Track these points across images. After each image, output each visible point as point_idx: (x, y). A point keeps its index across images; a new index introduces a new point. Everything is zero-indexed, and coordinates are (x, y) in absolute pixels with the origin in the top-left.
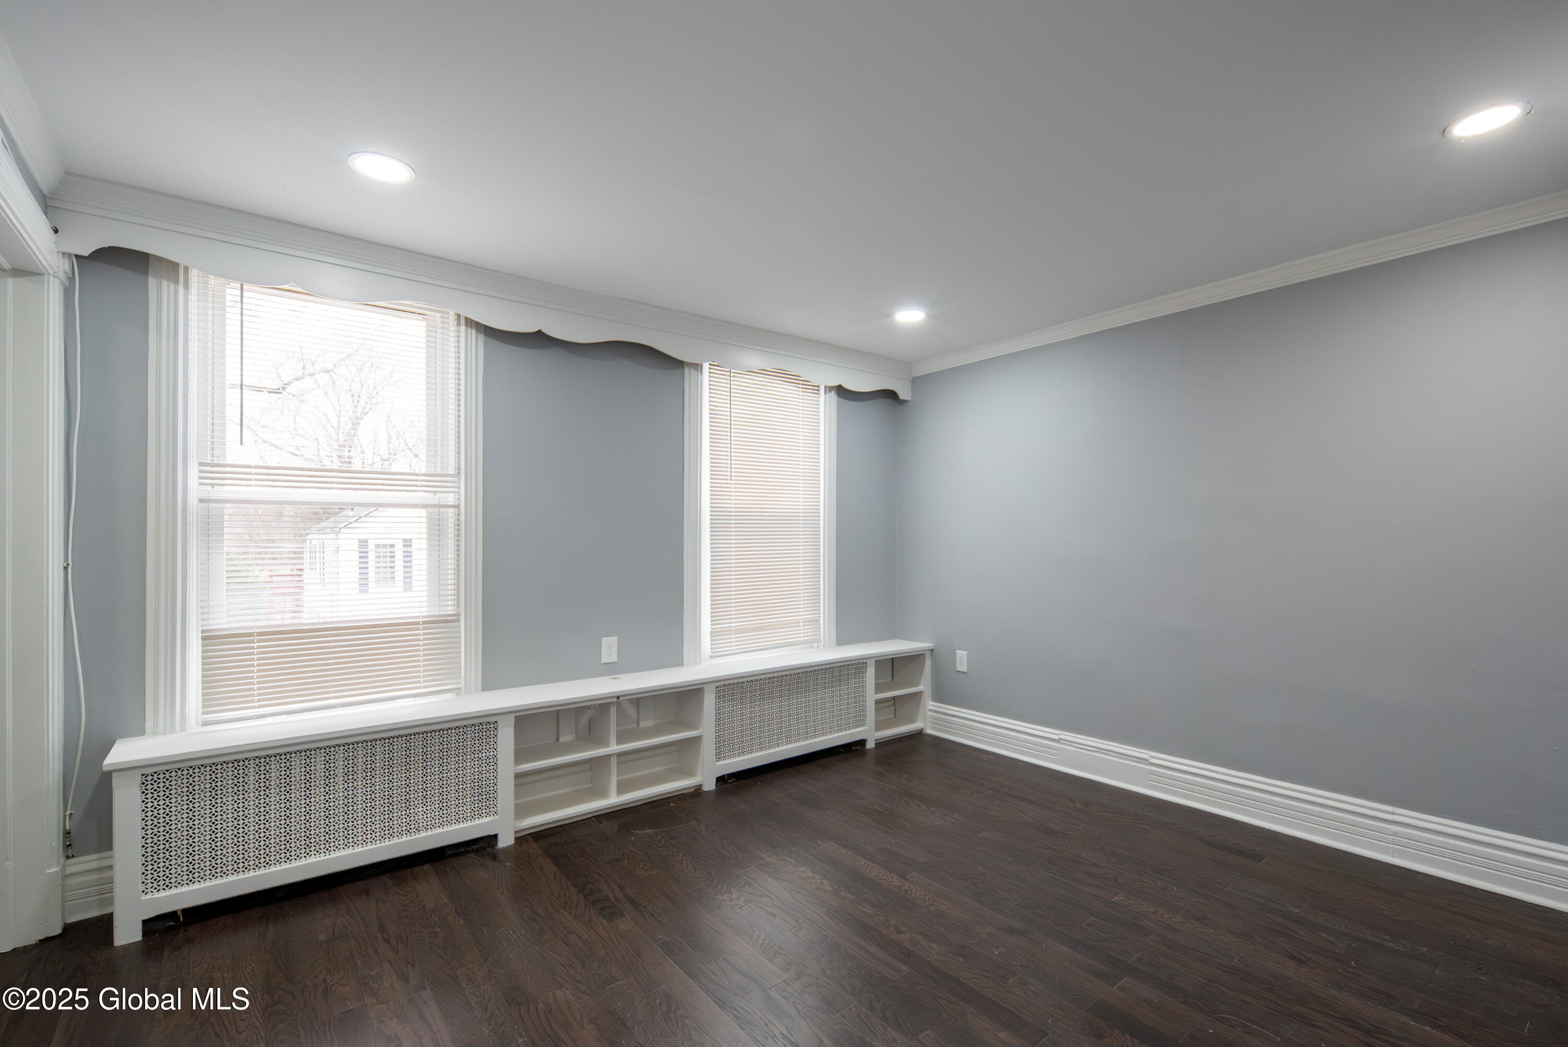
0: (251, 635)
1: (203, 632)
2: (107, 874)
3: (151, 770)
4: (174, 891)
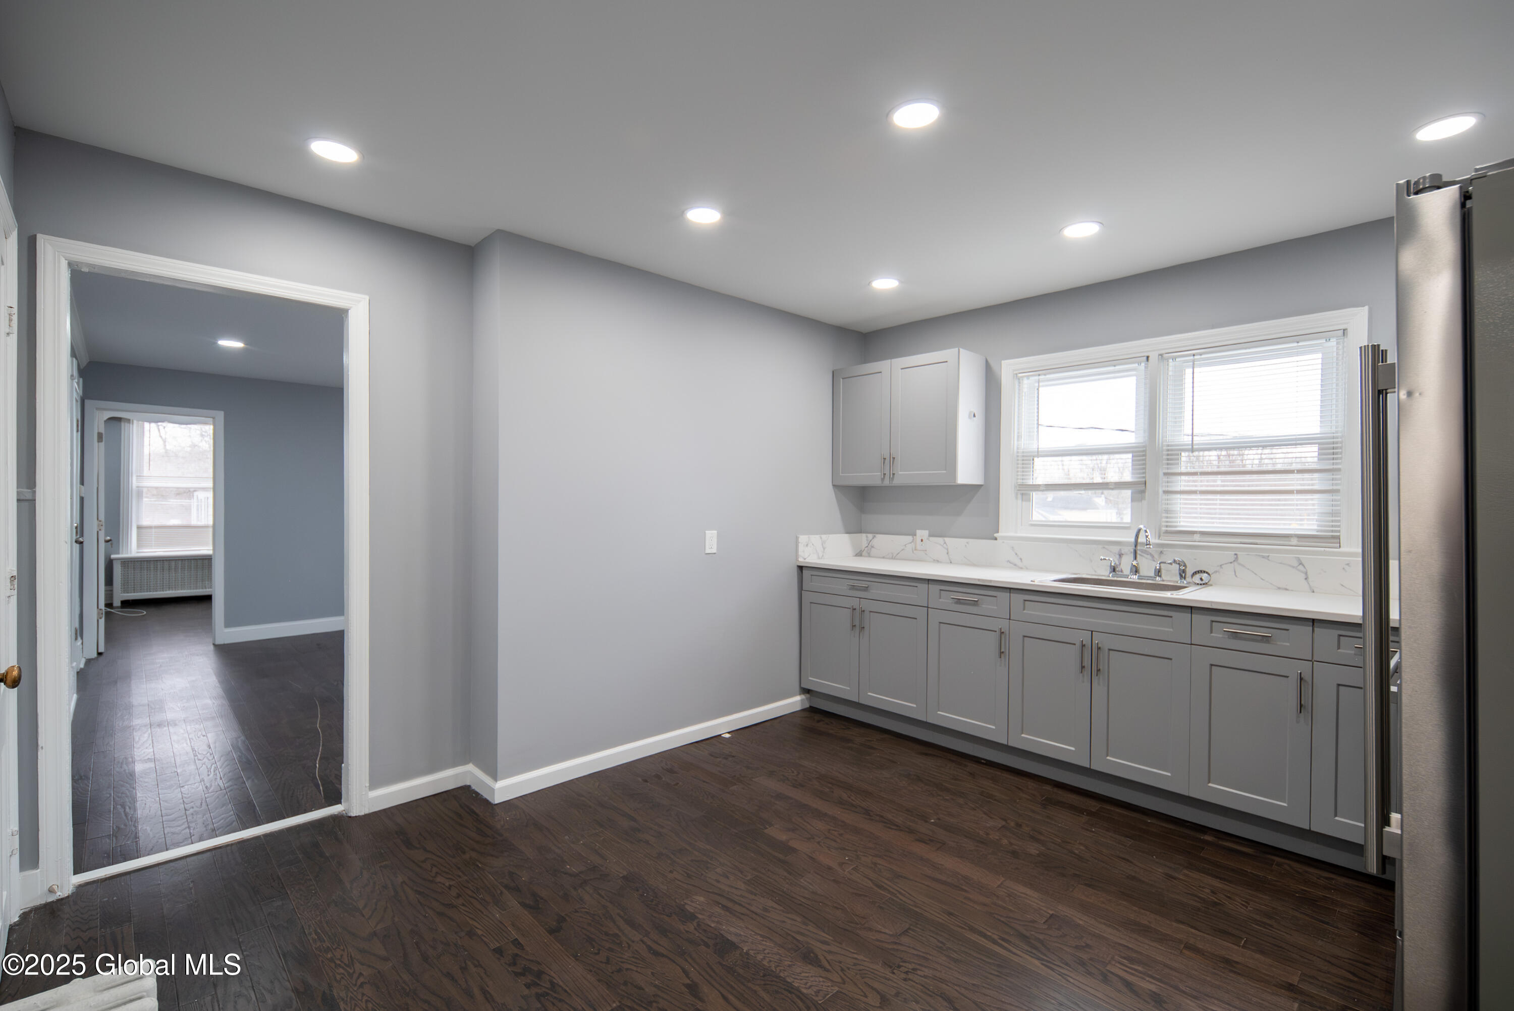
0: (152, 527)
1: (137, 525)
2: (111, 592)
3: (124, 561)
4: (130, 594)
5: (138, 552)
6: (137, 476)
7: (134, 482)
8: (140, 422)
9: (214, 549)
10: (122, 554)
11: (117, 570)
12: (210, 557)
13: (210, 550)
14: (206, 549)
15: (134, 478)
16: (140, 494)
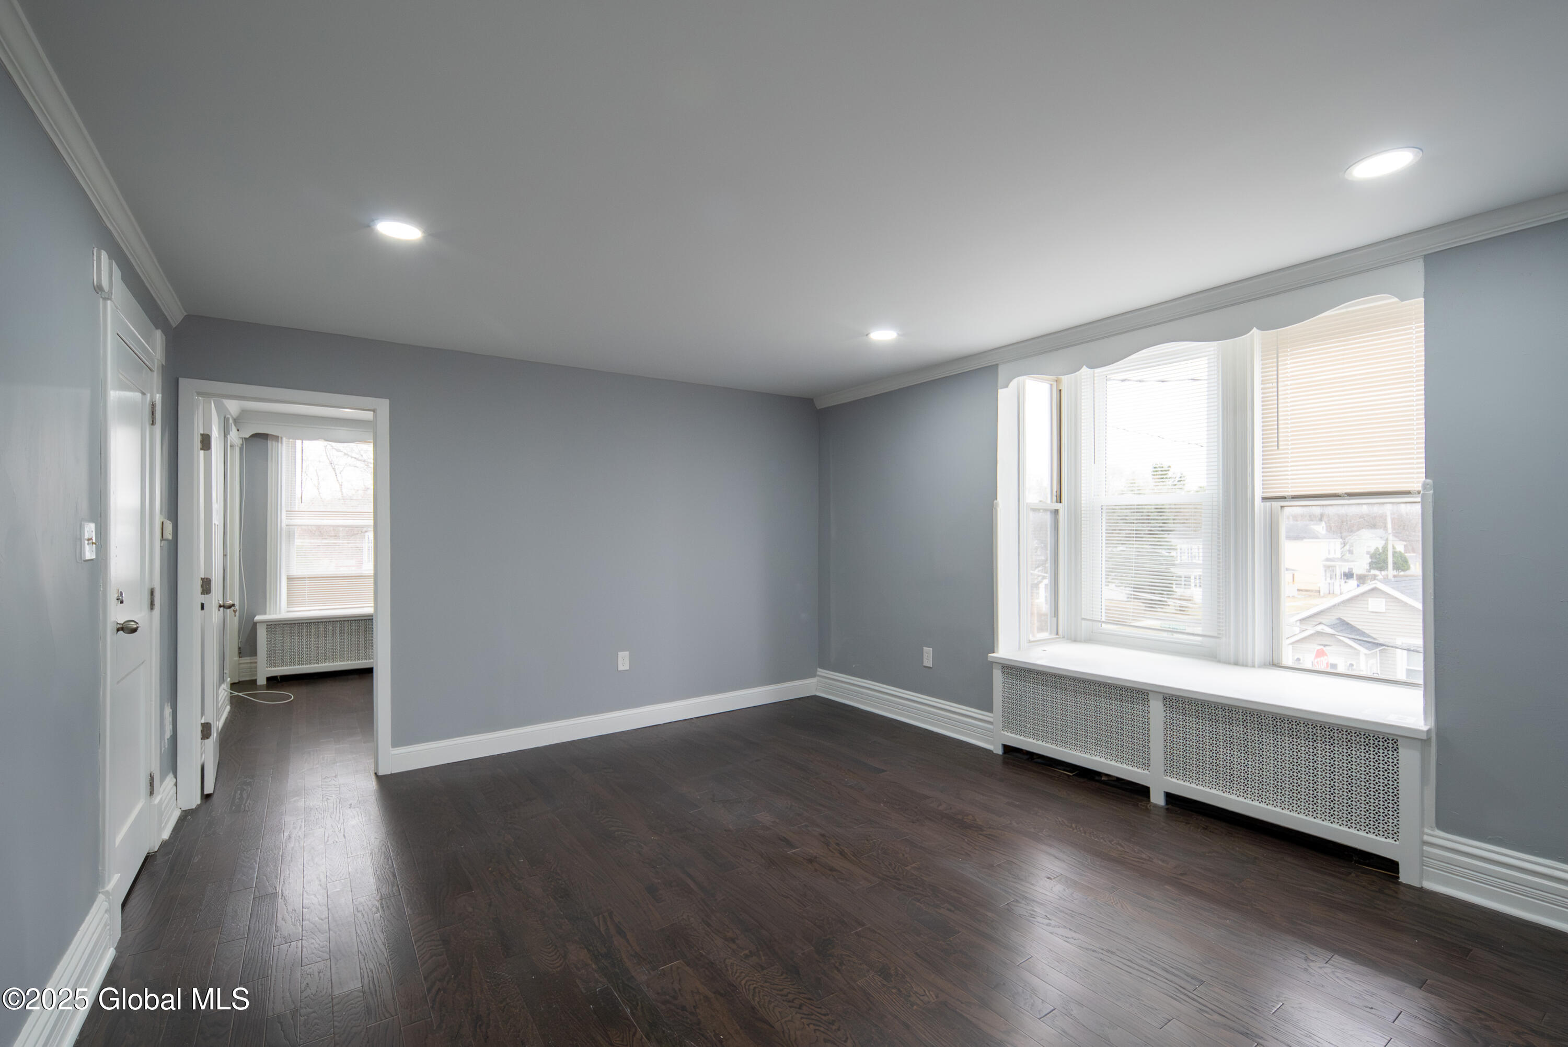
0: (305, 578)
1: (287, 576)
2: (254, 665)
3: (270, 623)
4: (277, 668)
5: (288, 612)
6: (287, 511)
7: (284, 519)
8: (291, 440)
9: (376, 608)
10: (270, 614)
11: (262, 635)
12: (371, 618)
13: (371, 607)
14: (367, 609)
15: (284, 513)
16: (290, 536)
